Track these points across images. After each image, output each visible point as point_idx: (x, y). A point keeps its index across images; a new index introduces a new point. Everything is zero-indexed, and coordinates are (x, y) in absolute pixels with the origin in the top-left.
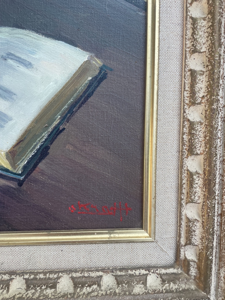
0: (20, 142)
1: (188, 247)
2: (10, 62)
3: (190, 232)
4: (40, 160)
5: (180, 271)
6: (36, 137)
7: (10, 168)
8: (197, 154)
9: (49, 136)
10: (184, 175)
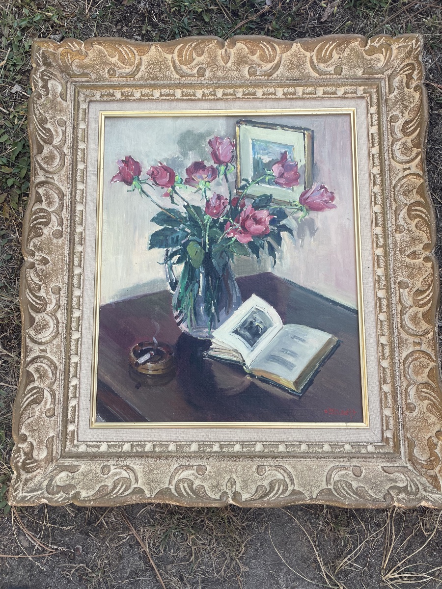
0: (300, 377)
1: (388, 430)
2: (295, 339)
3: (387, 423)
4: (309, 386)
5: (384, 444)
6: (307, 374)
7: (295, 390)
8: (388, 383)
9: (313, 374)
10: (383, 394)
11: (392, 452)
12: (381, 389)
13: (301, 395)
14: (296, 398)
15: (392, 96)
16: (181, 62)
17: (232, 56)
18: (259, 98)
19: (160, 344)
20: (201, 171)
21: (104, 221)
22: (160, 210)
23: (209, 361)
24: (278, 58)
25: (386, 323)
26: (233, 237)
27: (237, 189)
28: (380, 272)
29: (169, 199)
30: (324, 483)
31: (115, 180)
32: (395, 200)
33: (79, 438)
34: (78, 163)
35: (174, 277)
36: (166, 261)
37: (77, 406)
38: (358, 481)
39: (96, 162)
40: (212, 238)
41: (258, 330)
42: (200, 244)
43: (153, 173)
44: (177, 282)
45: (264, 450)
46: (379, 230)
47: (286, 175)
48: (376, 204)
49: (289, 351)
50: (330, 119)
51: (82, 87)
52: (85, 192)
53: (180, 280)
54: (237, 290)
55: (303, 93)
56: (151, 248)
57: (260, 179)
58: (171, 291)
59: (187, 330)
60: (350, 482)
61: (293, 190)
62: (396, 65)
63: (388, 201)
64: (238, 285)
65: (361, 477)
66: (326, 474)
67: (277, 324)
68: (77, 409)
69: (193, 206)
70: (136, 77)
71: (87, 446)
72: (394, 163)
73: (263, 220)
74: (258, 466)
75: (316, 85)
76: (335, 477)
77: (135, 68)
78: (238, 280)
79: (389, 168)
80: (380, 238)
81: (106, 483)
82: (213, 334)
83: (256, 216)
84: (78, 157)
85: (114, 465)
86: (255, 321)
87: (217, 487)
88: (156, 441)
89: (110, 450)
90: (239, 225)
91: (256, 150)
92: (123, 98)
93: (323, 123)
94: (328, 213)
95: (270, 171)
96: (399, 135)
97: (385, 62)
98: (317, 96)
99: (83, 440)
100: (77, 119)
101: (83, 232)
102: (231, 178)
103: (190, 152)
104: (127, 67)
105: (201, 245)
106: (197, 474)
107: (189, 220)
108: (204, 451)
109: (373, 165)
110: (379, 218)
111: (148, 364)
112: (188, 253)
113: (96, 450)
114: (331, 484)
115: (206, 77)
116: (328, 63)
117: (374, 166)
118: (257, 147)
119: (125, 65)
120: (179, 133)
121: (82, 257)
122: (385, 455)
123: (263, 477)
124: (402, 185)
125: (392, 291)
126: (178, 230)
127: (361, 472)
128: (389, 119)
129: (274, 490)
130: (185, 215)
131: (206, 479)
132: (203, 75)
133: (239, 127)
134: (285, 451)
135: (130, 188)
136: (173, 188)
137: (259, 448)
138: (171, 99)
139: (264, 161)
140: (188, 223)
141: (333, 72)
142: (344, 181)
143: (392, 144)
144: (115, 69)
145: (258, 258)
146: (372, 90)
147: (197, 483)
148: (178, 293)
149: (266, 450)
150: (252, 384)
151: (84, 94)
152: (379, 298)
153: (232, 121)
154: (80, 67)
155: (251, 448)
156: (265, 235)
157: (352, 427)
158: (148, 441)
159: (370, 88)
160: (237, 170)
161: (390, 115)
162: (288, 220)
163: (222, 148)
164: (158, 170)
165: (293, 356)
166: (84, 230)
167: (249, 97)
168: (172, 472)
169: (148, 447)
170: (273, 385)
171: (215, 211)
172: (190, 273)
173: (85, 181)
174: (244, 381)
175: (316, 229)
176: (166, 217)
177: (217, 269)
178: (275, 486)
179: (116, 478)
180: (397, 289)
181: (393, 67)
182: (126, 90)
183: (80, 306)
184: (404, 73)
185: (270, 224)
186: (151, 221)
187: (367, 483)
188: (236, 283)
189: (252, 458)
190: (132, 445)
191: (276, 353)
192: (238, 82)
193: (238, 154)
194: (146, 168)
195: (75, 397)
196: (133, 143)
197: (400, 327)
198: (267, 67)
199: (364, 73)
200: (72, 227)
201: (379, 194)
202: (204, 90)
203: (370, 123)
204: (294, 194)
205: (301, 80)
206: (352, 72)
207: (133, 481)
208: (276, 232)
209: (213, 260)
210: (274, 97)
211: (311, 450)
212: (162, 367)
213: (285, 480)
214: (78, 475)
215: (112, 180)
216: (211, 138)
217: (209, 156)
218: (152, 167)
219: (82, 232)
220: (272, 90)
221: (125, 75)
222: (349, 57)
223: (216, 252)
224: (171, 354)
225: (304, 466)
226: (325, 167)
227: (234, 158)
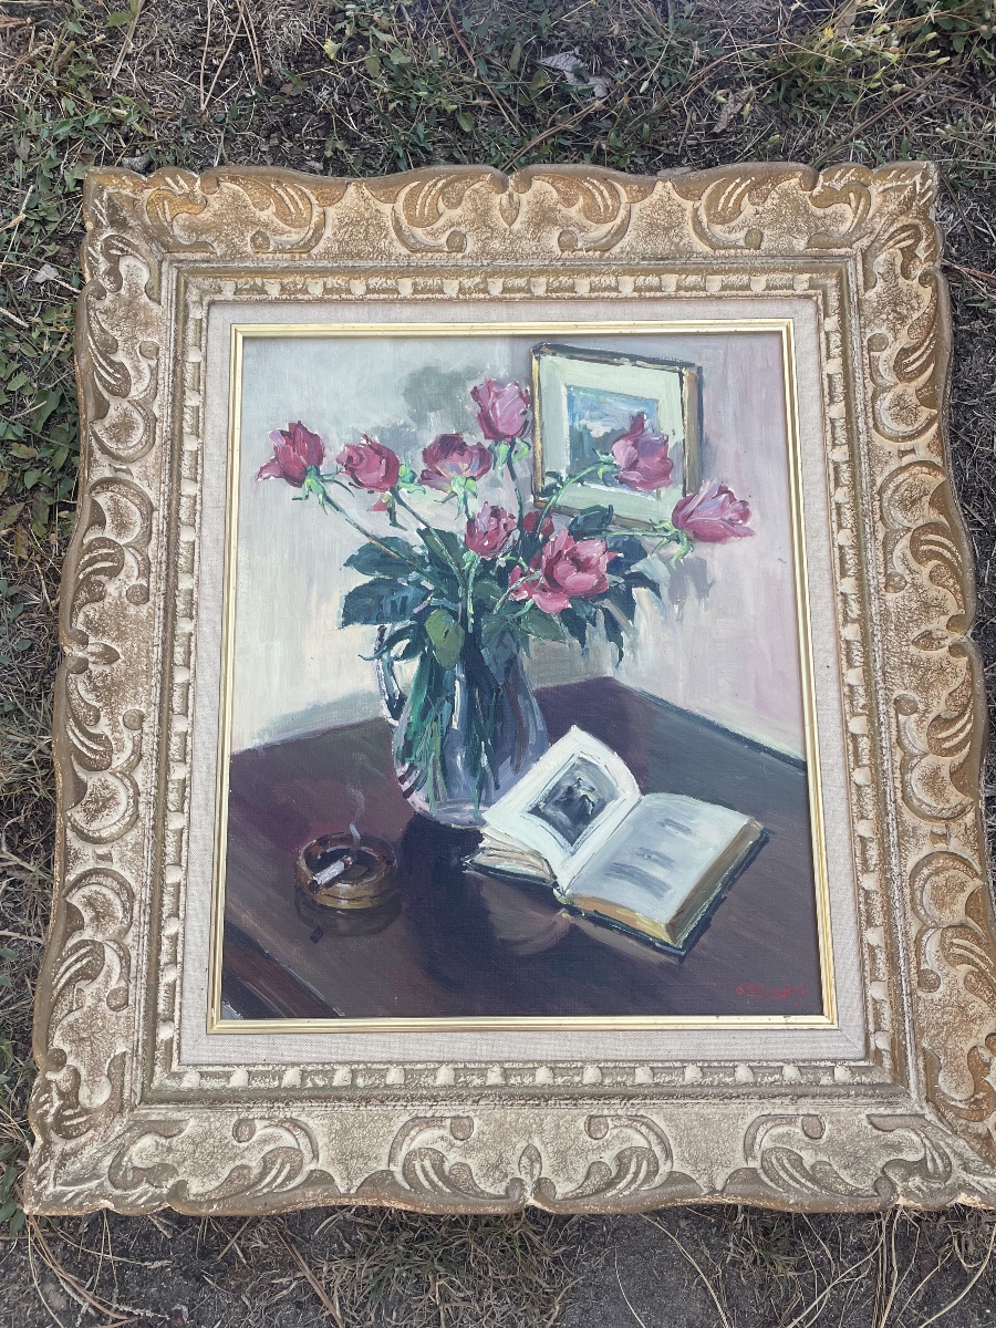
0: (679, 913)
1: (878, 1033)
2: (667, 827)
3: (877, 1015)
4: (702, 932)
5: (871, 1064)
6: (697, 906)
7: (670, 942)
8: (876, 926)
9: (710, 905)
10: (865, 949)
11: (889, 1081)
12: (862, 941)
13: (683, 953)
14: (673, 961)
15: (871, 294)
16: (412, 221)
17: (524, 209)
18: (581, 298)
19: (365, 840)
20: (455, 455)
21: (241, 564)
22: (367, 541)
23: (475, 878)
24: (622, 213)
25: (869, 791)
26: (526, 600)
27: (535, 493)
28: (854, 677)
29: (385, 515)
30: (740, 1154)
31: (265, 475)
32: (882, 518)
33: (183, 1057)
34: (185, 437)
35: (396, 688)
36: (379, 654)
37: (178, 982)
38: (817, 1150)
39: (225, 436)
40: (480, 600)
41: (585, 808)
42: (454, 614)
43: (350, 459)
44: (402, 699)
45: (602, 1081)
46: (848, 585)
47: (642, 464)
48: (840, 526)
49: (657, 854)
50: (739, 343)
51: (195, 272)
52: (198, 501)
53: (410, 696)
54: (539, 718)
55: (679, 288)
56: (345, 624)
57: (585, 473)
58: (391, 721)
59: (426, 807)
60: (798, 1152)
61: (658, 496)
62: (878, 227)
63: (867, 520)
64: (540, 706)
65: (822, 1141)
66: (742, 1133)
67: (628, 792)
68: (178, 989)
69: (436, 531)
70: (314, 251)
71: (202, 1075)
72: (878, 439)
73: (593, 562)
74: (591, 1117)
75: (706, 270)
76: (765, 1140)
77: (311, 233)
78: (540, 695)
79: (869, 450)
80: (852, 603)
81: (244, 1162)
82: (485, 816)
83: (578, 554)
84: (184, 424)
85: (262, 1118)
86: (579, 786)
87: (497, 1167)
88: (358, 1063)
89: (255, 1084)
90: (540, 572)
91: (575, 410)
92: (284, 297)
93: (721, 352)
94: (735, 547)
95: (607, 454)
96: (889, 378)
97: (856, 221)
98: (709, 294)
99: (191, 1060)
100: (184, 342)
101: (195, 589)
102: (522, 471)
103: (432, 414)
104: (294, 230)
105: (456, 618)
106: (452, 1138)
107: (430, 563)
108: (468, 1084)
109: (833, 442)
110: (848, 557)
111: (339, 885)
112: (427, 636)
113: (222, 1084)
114: (754, 1158)
115: (467, 252)
116: (732, 224)
117: (834, 445)
118: (578, 403)
119: (289, 225)
120: (406, 373)
121: (193, 645)
122: (874, 1089)
123: (601, 1142)
124: (897, 488)
125: (882, 719)
126: (405, 584)
127: (823, 1130)
128: (865, 343)
129: (627, 1172)
130: (420, 552)
131: (473, 1150)
132: (460, 249)
133: (538, 359)
134: (651, 1081)
135: (298, 492)
136: (395, 492)
137: (591, 1075)
138: (391, 298)
139: (594, 434)
140: (428, 569)
141: (742, 243)
142: (771, 476)
143: (874, 398)
144: (268, 233)
145: (583, 647)
146: (828, 282)
147: (453, 1158)
148: (405, 725)
149: (607, 1081)
150: (574, 928)
151: (197, 288)
152: (853, 735)
153: (525, 348)
154: (191, 228)
155: (573, 1076)
156: (597, 594)
157: (798, 1027)
158: (340, 1063)
159: (824, 277)
160: (534, 453)
161: (868, 336)
162: (649, 563)
163: (501, 406)
164: (362, 452)
165: (662, 865)
166: (198, 584)
167: (561, 295)
168: (395, 1133)
169: (341, 1077)
170: (621, 932)
171: (486, 543)
172: (433, 681)
173: (199, 479)
174: (555, 923)
175: (709, 582)
176: (377, 557)
177: (493, 669)
178: (630, 1163)
179: (268, 1148)
180: (892, 714)
181: (871, 233)
182: (291, 280)
183: (185, 754)
184: (898, 246)
185: (608, 571)
186: (345, 565)
187: (835, 1154)
188: (534, 700)
189: (576, 1099)
190: (303, 1072)
191: (626, 859)
192: (536, 263)
193: (537, 418)
194: (335, 448)
195: (174, 962)
196: (306, 393)
197: (900, 801)
198: (600, 231)
199: (809, 245)
200: (171, 580)
201: (848, 506)
202: (461, 279)
203: (824, 352)
204: (660, 505)
205: (674, 258)
206: (784, 243)
207: (308, 1156)
208: (623, 588)
209: (482, 651)
210: (614, 295)
211: (708, 1080)
212: (371, 893)
213: (650, 1149)
214: (182, 1143)
215: (260, 475)
216: (478, 383)
217: (474, 423)
218: (348, 446)
219: (192, 590)
220: (610, 280)
221: (289, 247)
222: (777, 211)
223: (491, 633)
224: (389, 863)
225: (693, 1117)
226: (727, 447)
227: (528, 427)
